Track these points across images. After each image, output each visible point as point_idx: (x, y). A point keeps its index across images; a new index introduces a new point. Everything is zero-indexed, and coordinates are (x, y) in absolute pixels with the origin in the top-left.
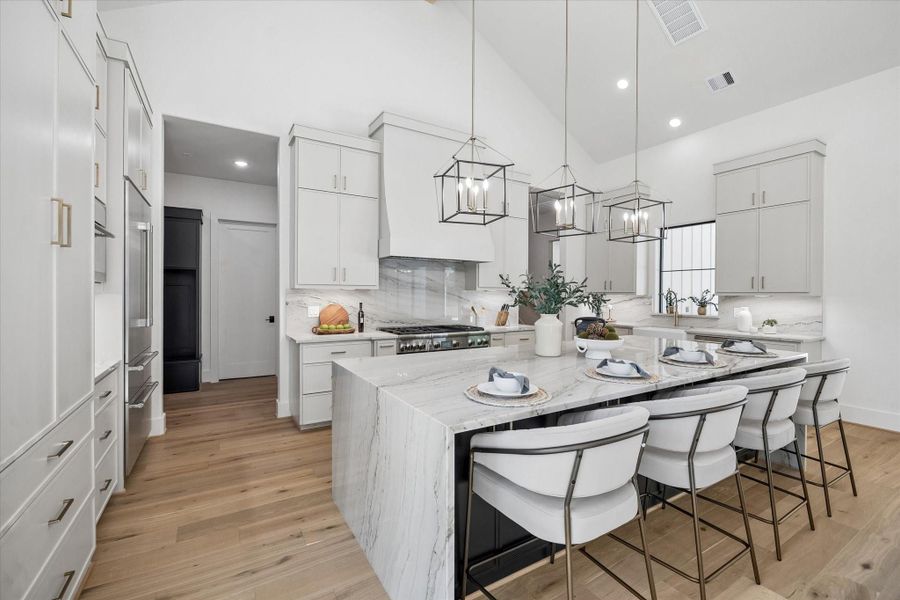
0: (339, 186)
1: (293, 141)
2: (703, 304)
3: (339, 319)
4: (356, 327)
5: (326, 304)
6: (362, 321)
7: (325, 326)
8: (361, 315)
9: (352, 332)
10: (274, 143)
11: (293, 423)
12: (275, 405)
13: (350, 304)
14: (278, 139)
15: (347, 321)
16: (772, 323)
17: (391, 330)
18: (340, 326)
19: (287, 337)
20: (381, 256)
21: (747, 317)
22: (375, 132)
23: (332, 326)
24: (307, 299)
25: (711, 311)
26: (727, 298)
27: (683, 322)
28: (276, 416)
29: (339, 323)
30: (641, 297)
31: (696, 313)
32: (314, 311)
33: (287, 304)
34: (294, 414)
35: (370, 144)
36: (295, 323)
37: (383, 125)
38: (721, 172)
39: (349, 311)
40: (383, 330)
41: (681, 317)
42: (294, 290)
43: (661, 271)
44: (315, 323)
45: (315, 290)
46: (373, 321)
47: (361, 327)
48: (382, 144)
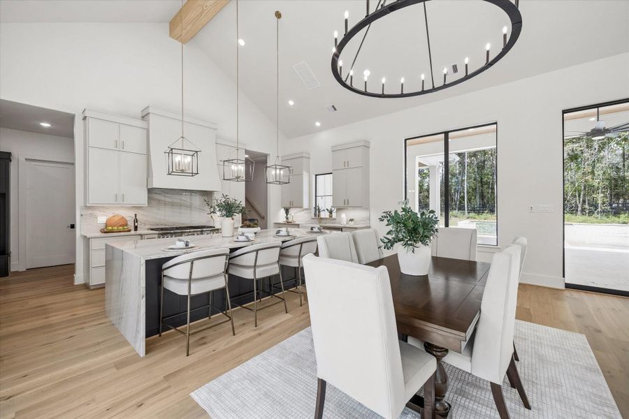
0: (119, 146)
1: (85, 118)
2: (331, 212)
3: (121, 224)
4: (133, 228)
5: (111, 215)
6: (136, 224)
7: (110, 228)
8: (136, 221)
9: (130, 231)
10: (71, 118)
11: (86, 286)
12: (72, 279)
13: (128, 215)
14: (74, 115)
15: (126, 225)
16: (351, 220)
17: (156, 229)
18: (121, 228)
19: (82, 235)
20: (149, 187)
21: (344, 218)
22: (144, 117)
23: (115, 228)
24: (96, 212)
25: (334, 215)
26: (339, 209)
27: (323, 221)
28: (73, 285)
29: (121, 226)
30: (306, 209)
31: (328, 217)
32: (102, 220)
33: (82, 215)
34: (87, 282)
35: (140, 123)
36: (88, 226)
37: (149, 113)
38: (335, 150)
39: (128, 219)
40: (152, 229)
41: (322, 218)
42: (87, 208)
43: (316, 196)
44: (103, 227)
45: (103, 207)
46: (145, 224)
47: (136, 228)
48: (148, 124)
